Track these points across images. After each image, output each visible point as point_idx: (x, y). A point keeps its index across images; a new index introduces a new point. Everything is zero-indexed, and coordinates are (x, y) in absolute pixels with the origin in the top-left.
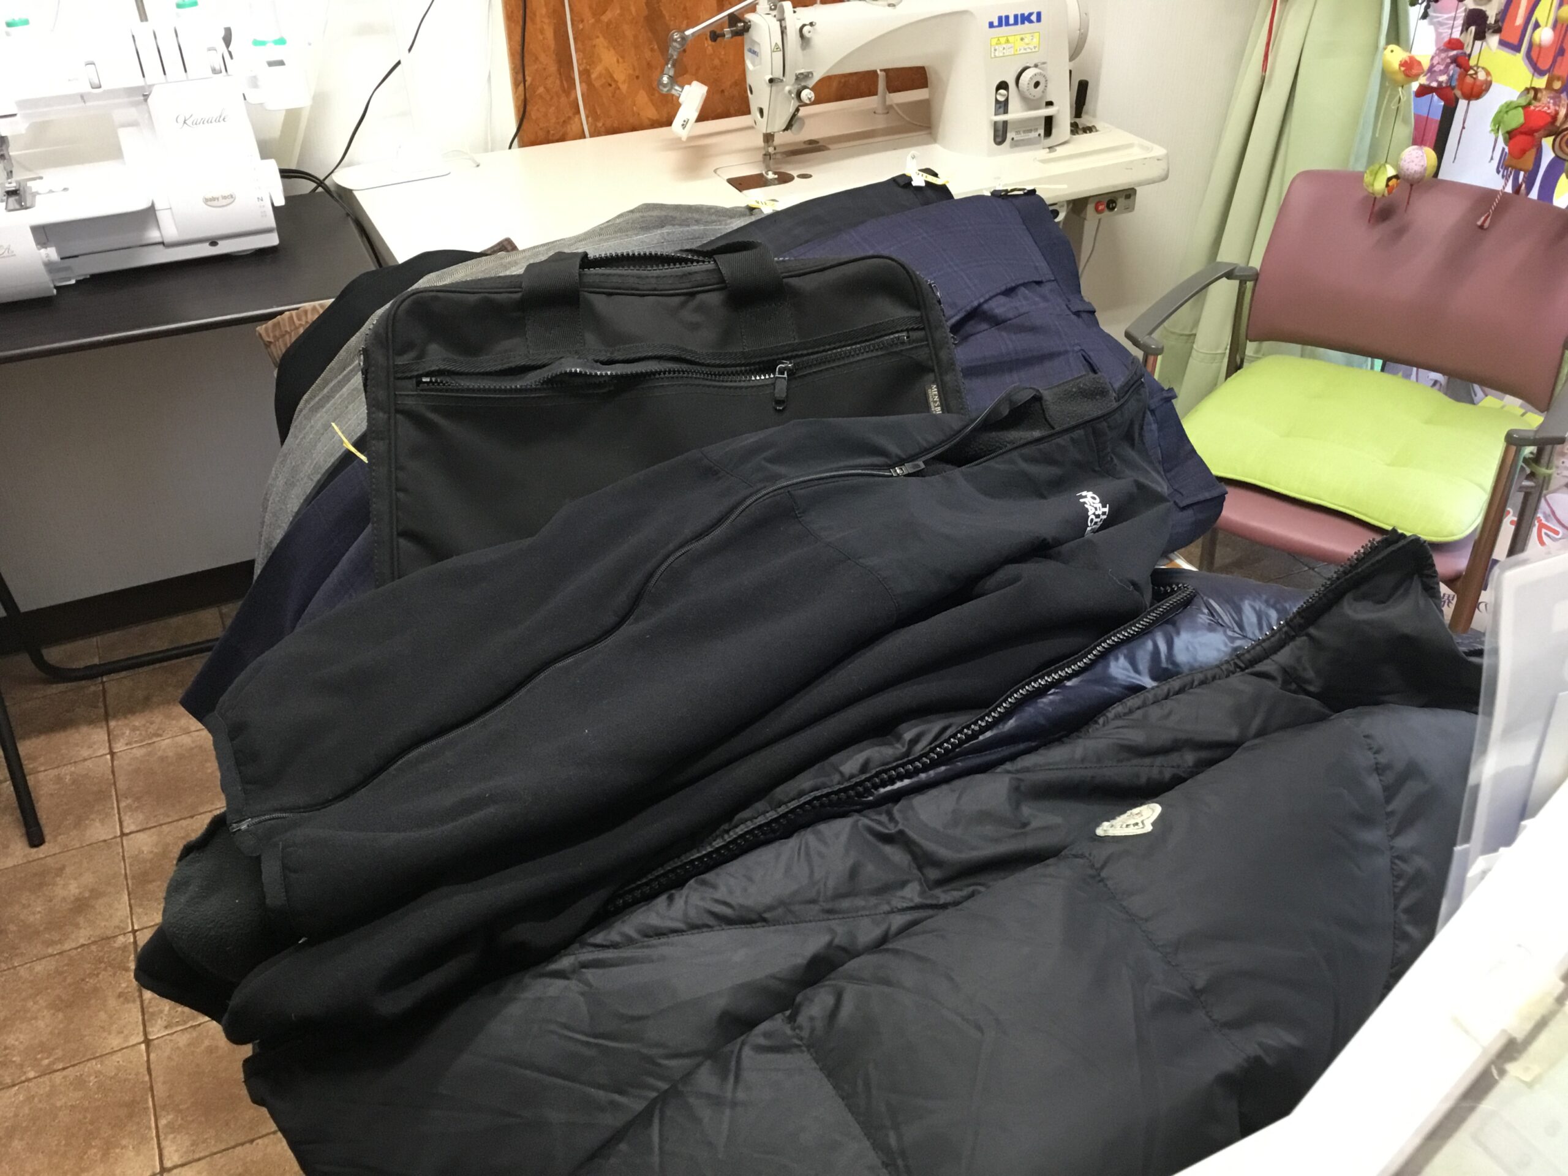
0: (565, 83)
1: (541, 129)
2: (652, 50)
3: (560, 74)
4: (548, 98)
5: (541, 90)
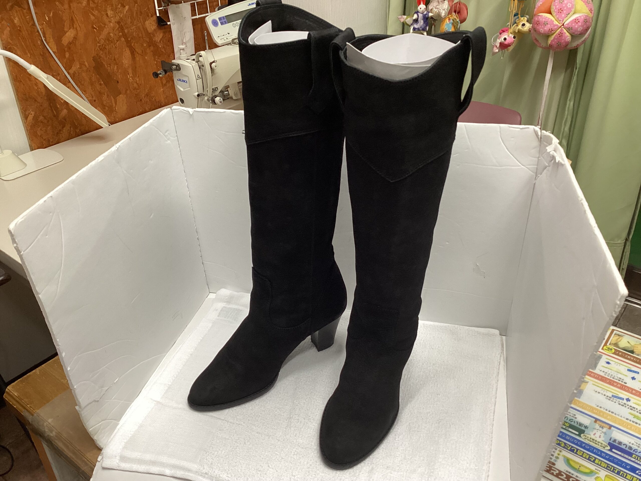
0: (54, 112)
1: (45, 140)
2: (100, 84)
3: (51, 107)
4: (46, 121)
5: (41, 118)
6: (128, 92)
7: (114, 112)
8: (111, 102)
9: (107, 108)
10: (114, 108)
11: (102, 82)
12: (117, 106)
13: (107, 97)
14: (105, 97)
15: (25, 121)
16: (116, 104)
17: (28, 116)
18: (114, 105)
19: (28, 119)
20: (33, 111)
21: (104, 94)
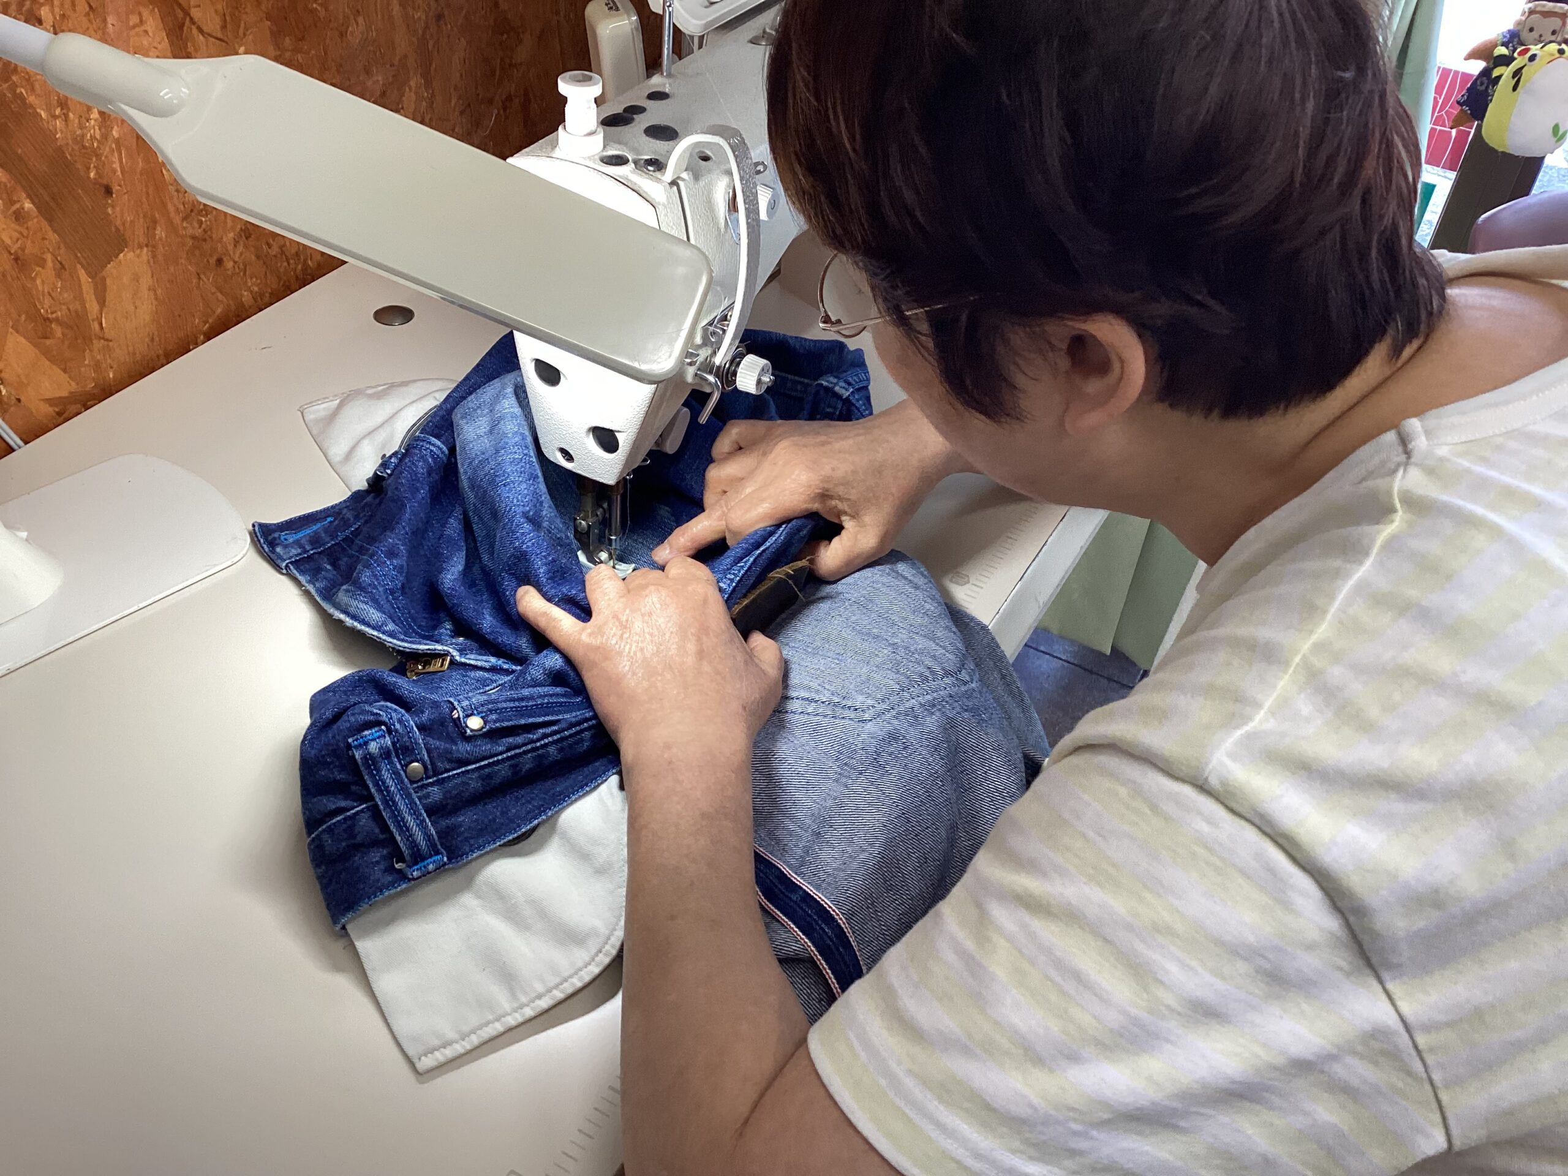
6: (160, 232)
7: (97, 344)
8: (80, 297)
9: (58, 331)
10: (96, 326)
11: (28, 205)
12: (105, 310)
13: (58, 276)
14: (44, 279)
16: (102, 302)
18: (93, 307)
21: (42, 263)
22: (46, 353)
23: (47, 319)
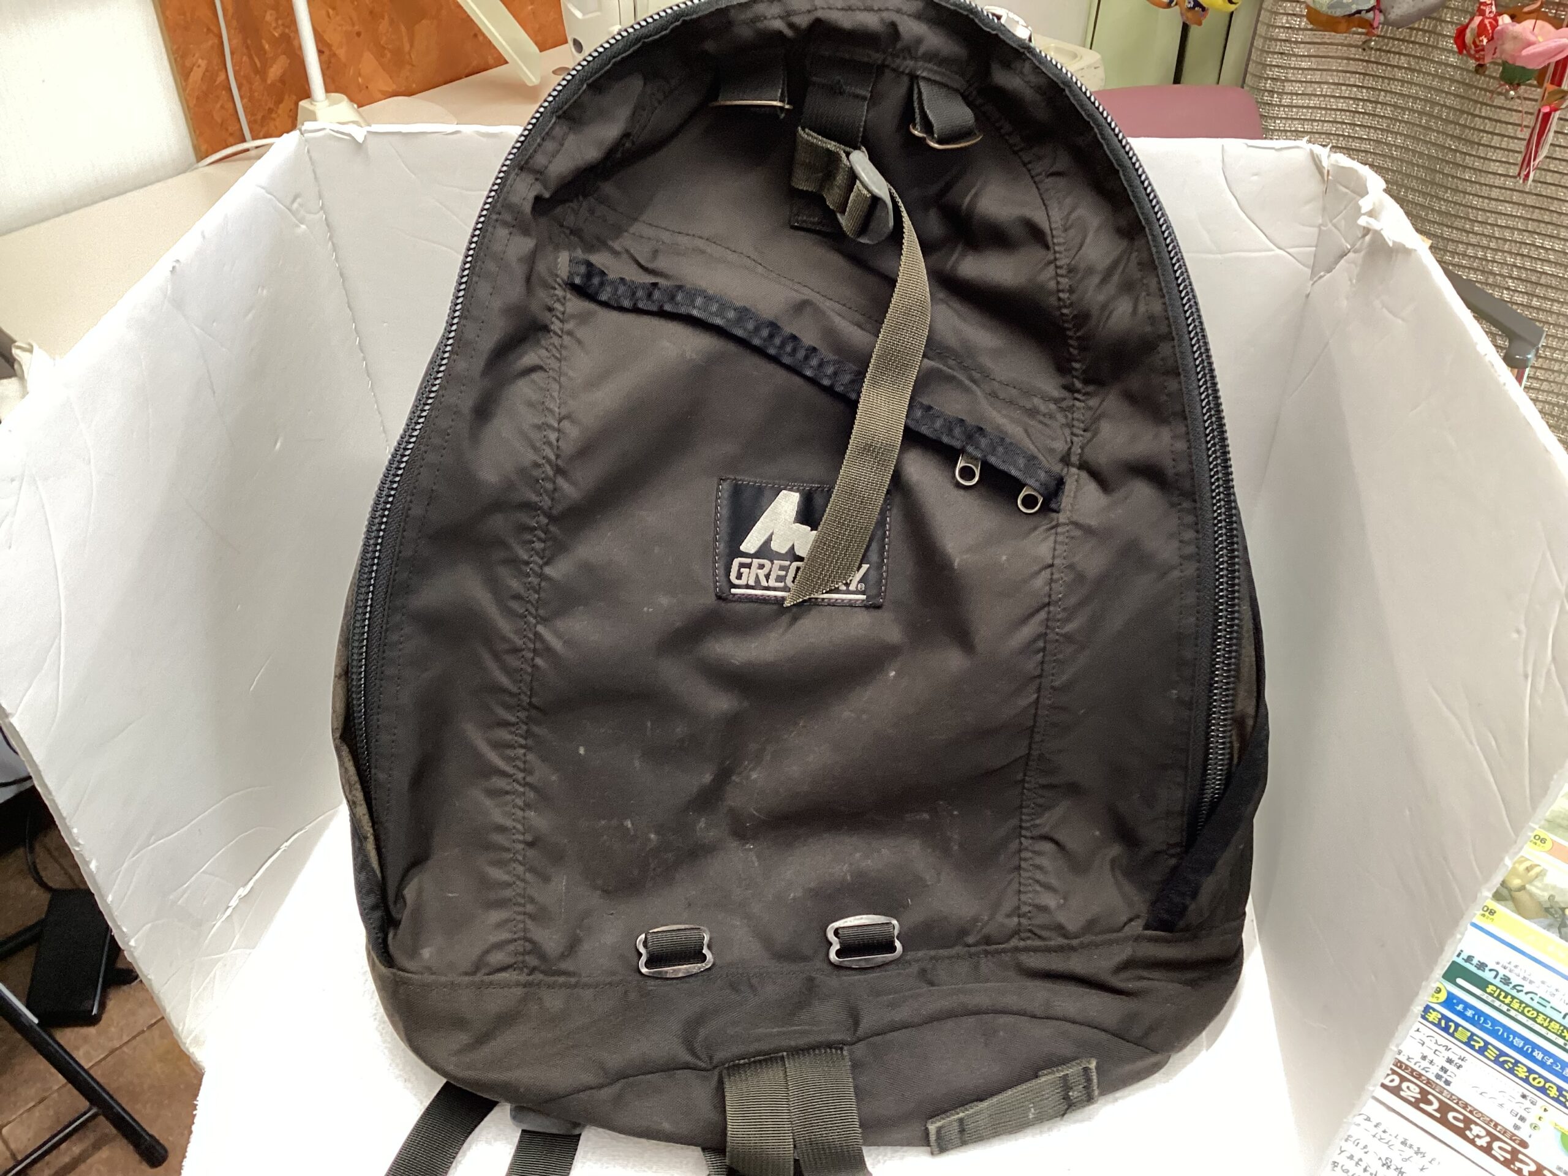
3: (248, 47)
6: (444, 12)
7: (408, 67)
8: (401, 39)
9: (389, 55)
10: (408, 56)
12: (413, 49)
13: (391, 26)
14: (384, 26)
15: (184, 84)
17: (191, 69)
18: (407, 47)
19: (191, 80)
20: (202, 59)
22: (381, 64)
23: (384, 48)
